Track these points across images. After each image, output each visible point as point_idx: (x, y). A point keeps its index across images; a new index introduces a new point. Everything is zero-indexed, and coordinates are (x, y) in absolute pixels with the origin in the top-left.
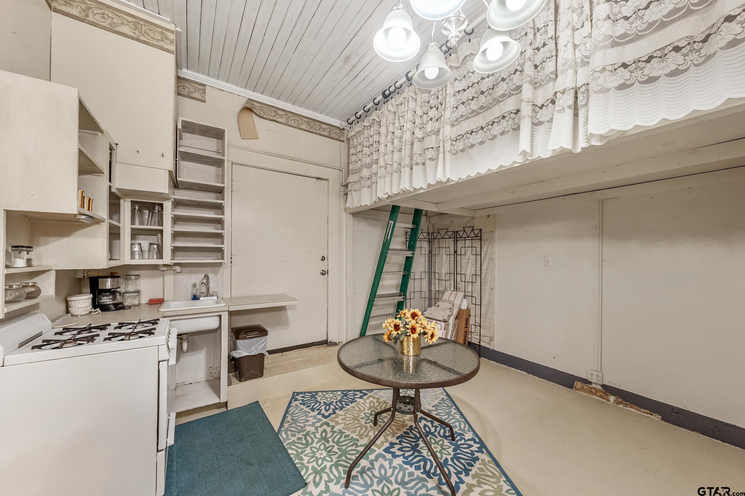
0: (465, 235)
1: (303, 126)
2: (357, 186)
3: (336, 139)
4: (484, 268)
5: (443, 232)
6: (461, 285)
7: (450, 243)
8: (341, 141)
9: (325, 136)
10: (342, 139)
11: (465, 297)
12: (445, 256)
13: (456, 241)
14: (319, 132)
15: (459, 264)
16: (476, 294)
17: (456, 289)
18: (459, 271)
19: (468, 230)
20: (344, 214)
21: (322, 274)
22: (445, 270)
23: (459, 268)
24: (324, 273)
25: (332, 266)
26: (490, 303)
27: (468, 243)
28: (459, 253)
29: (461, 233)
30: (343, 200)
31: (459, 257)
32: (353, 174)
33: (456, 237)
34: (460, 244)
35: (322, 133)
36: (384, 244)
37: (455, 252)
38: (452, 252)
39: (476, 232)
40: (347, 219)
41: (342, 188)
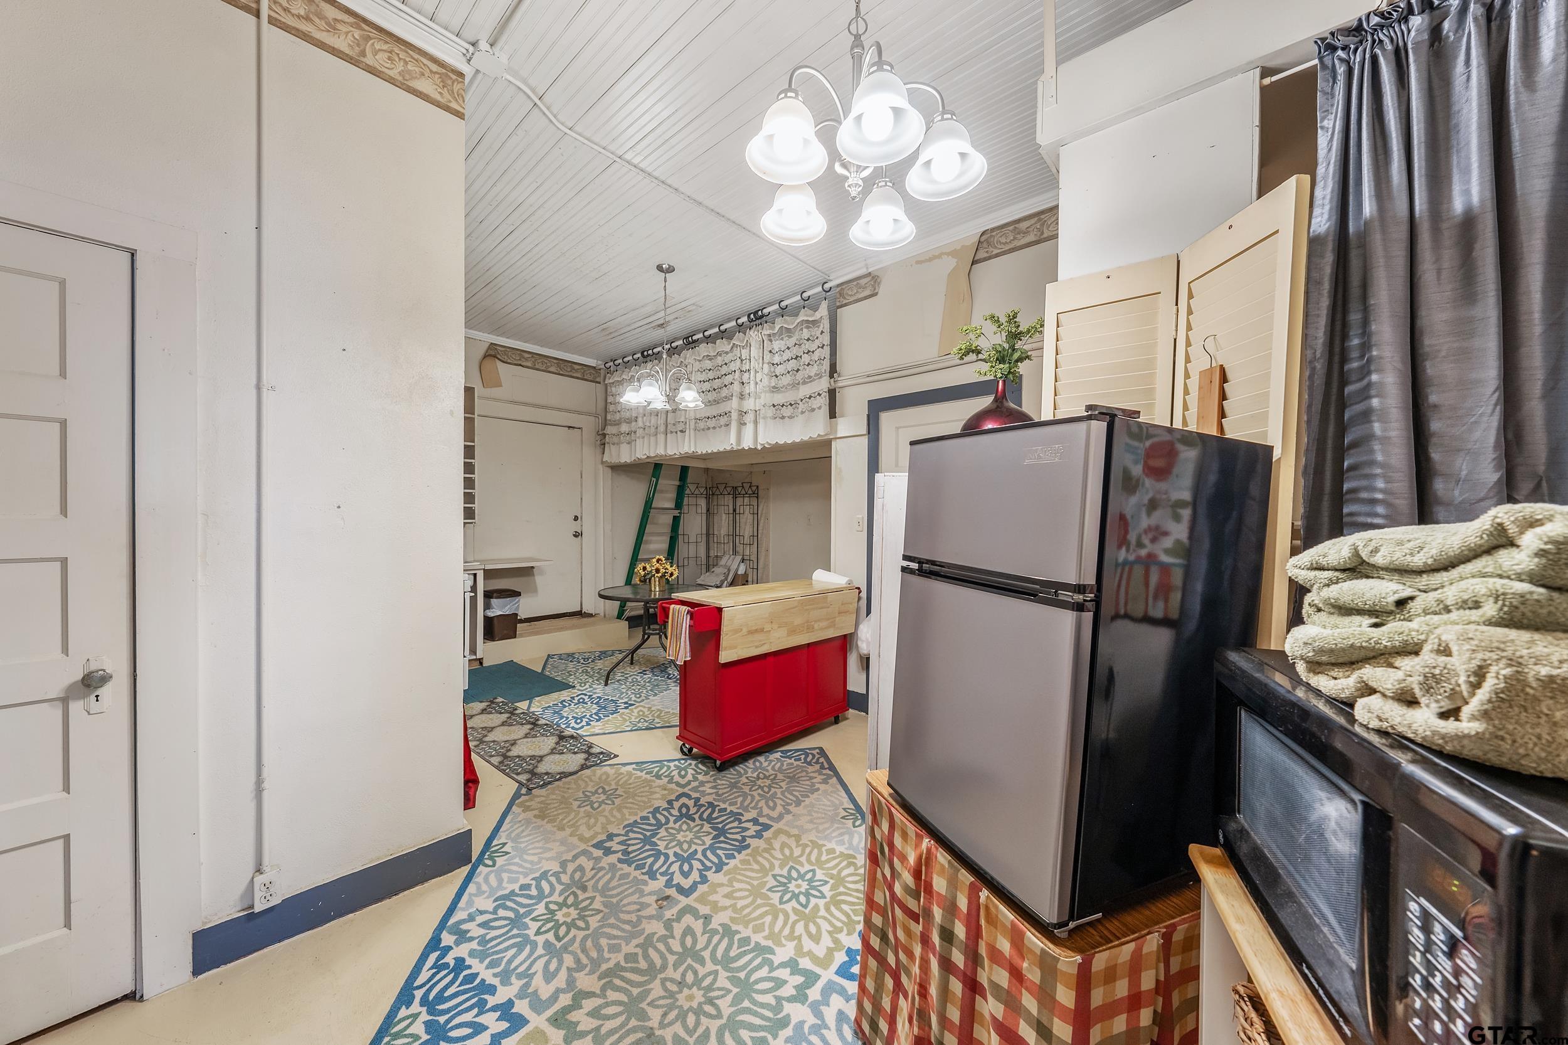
0: (743, 492)
1: (552, 369)
2: (615, 439)
3: (591, 381)
4: (760, 528)
5: (721, 487)
6: (740, 548)
7: (729, 500)
8: (597, 382)
9: (577, 378)
10: (598, 380)
11: (743, 560)
12: (724, 516)
13: (735, 498)
14: (570, 374)
15: (738, 525)
16: (754, 558)
17: (735, 552)
18: (738, 533)
19: (747, 486)
20: (600, 467)
21: (575, 536)
22: (724, 531)
23: (738, 529)
24: (577, 535)
25: (587, 527)
26: (766, 566)
27: (746, 500)
28: (737, 512)
29: (740, 489)
30: (599, 450)
31: (737, 516)
32: (611, 425)
33: (735, 493)
34: (739, 501)
35: (575, 375)
36: (646, 502)
37: (734, 510)
38: (731, 511)
39: (754, 488)
40: (603, 473)
41: (598, 438)
